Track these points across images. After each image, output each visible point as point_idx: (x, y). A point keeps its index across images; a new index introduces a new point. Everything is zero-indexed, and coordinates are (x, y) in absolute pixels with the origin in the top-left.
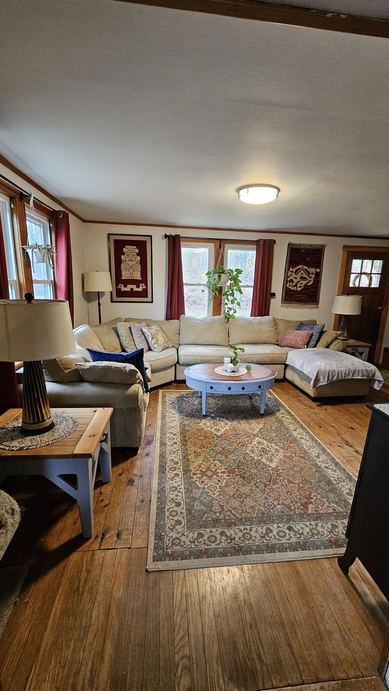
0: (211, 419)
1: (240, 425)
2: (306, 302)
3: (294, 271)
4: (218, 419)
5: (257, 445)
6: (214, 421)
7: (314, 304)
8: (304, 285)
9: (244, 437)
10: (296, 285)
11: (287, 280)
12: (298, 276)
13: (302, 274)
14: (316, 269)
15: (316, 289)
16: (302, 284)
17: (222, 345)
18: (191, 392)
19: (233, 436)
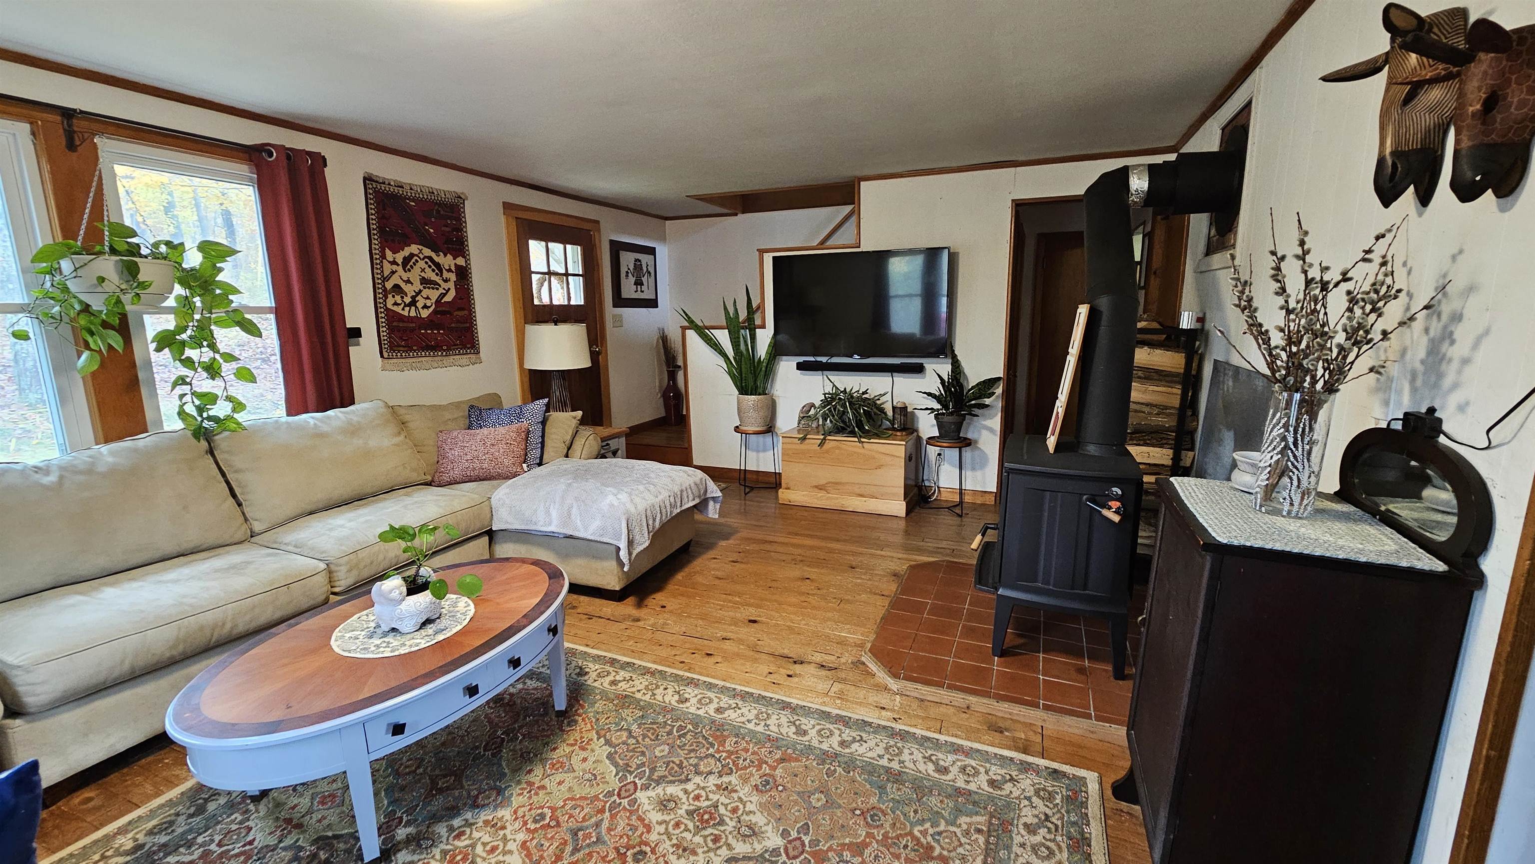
0: (414, 852)
1: (541, 793)
2: (448, 350)
3: (400, 261)
4: (441, 829)
5: (667, 818)
6: (437, 852)
7: (470, 353)
8: (434, 301)
9: (605, 825)
10: (413, 303)
11: (384, 286)
12: (415, 275)
13: (423, 270)
14: (454, 259)
15: (466, 312)
16: (428, 298)
17: (220, 542)
18: (170, 803)
19: (576, 850)
